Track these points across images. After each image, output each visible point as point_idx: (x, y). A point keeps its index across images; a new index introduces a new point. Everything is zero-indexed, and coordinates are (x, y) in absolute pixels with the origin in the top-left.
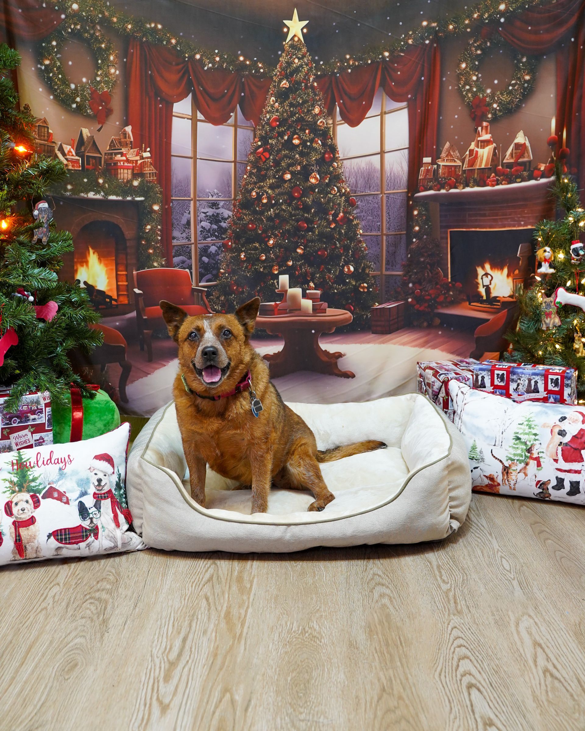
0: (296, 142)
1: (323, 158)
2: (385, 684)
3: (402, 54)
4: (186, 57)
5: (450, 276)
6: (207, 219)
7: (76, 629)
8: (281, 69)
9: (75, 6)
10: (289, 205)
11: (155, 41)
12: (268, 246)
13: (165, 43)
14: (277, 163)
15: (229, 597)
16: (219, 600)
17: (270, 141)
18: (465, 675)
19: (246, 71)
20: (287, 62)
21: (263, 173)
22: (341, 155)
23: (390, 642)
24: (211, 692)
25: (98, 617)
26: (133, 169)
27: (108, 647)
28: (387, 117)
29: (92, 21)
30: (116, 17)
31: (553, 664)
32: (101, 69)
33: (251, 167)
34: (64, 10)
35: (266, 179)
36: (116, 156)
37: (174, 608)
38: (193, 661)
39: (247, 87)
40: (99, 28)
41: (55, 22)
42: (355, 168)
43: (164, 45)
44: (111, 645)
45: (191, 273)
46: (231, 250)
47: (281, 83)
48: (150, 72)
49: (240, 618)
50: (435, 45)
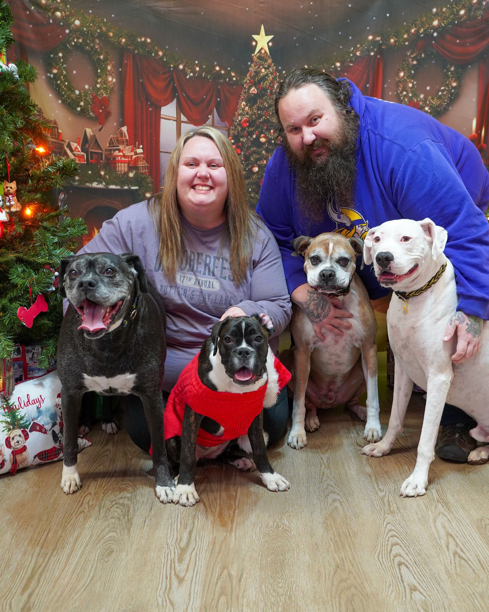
0: (263, 140)
2: (339, 563)
4: (171, 67)
8: (250, 77)
9: (77, 22)
11: (145, 53)
13: (153, 55)
14: (247, 158)
15: (220, 502)
16: (213, 504)
17: (241, 139)
18: (396, 556)
19: (221, 79)
20: (255, 72)
23: (341, 534)
24: (213, 569)
25: (124, 517)
26: (129, 163)
29: (92, 36)
30: (112, 32)
31: (461, 548)
32: (100, 78)
34: (68, 25)
36: (114, 152)
38: (198, 547)
39: (222, 94)
40: (98, 41)
41: (61, 37)
43: (153, 56)
44: (136, 537)
47: (250, 90)
48: (141, 80)
49: (230, 517)
50: (379, 56)
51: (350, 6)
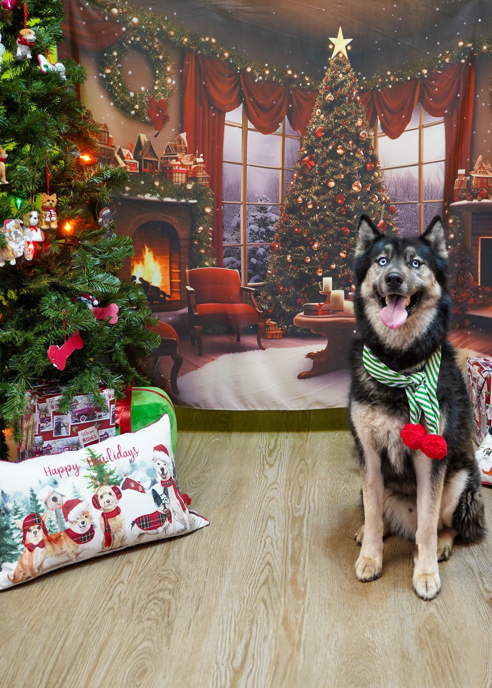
0: (340, 152)
1: (365, 167)
3: (439, 72)
4: (238, 70)
5: (479, 281)
6: (256, 223)
7: (143, 631)
8: (326, 83)
9: (135, 20)
10: (333, 211)
11: (209, 54)
12: (313, 249)
13: (218, 56)
14: (322, 171)
15: (285, 601)
16: (276, 603)
17: (316, 150)
19: (294, 84)
20: (332, 77)
21: (309, 180)
22: (381, 165)
23: (440, 653)
25: (163, 618)
27: (175, 652)
28: (425, 130)
29: (151, 34)
30: (173, 31)
32: (158, 79)
33: (298, 174)
34: (125, 23)
35: (311, 186)
36: (171, 161)
37: (235, 612)
38: (256, 669)
39: (294, 100)
40: (157, 41)
41: (116, 34)
42: (395, 178)
43: (217, 58)
44: (177, 651)
45: (240, 273)
46: (278, 252)
47: (326, 96)
48: (204, 83)
49: (297, 624)
50: (470, 64)
51: (437, 9)
